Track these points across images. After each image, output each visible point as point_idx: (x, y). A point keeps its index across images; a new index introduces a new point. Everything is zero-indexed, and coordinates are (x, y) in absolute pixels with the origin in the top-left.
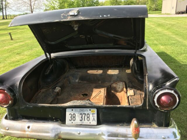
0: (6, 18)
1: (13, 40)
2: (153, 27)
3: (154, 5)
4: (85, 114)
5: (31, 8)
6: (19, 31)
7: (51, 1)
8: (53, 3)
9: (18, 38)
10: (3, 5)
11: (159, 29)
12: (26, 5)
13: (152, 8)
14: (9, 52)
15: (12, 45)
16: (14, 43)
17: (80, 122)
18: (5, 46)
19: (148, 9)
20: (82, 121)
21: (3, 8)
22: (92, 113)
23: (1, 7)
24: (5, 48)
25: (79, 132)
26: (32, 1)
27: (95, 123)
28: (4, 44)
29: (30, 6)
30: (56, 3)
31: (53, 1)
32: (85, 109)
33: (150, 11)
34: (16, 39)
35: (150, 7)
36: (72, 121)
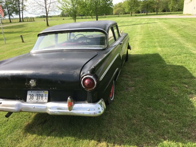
0: (23, 21)
1: (24, 42)
2: (165, 29)
3: (177, 5)
4: (40, 95)
5: (46, 10)
6: (33, 34)
7: (64, 4)
8: (66, 5)
9: (29, 41)
10: (20, 8)
11: (169, 31)
12: (41, 8)
13: (174, 8)
14: (17, 54)
15: (21, 47)
16: (24, 45)
17: (36, 100)
18: (15, 48)
19: (170, 9)
20: (38, 100)
21: (19, 11)
22: (45, 94)
23: (18, 10)
24: (14, 49)
25: (33, 107)
26: (47, 3)
27: (46, 101)
28: (15, 46)
29: (45, 9)
30: (70, 5)
31: (67, 3)
32: (40, 91)
33: (172, 11)
34: (27, 41)
35: (173, 7)
36: (31, 100)
